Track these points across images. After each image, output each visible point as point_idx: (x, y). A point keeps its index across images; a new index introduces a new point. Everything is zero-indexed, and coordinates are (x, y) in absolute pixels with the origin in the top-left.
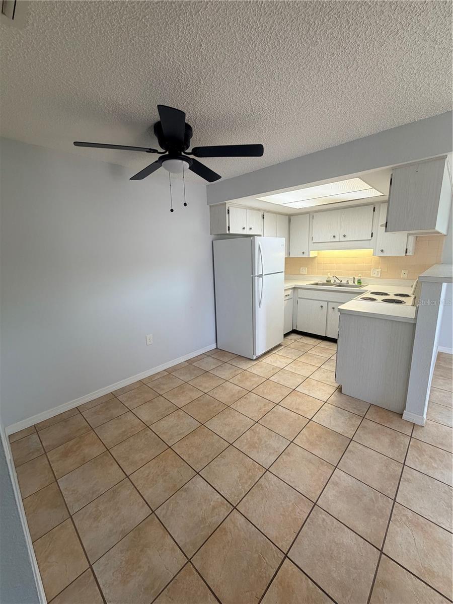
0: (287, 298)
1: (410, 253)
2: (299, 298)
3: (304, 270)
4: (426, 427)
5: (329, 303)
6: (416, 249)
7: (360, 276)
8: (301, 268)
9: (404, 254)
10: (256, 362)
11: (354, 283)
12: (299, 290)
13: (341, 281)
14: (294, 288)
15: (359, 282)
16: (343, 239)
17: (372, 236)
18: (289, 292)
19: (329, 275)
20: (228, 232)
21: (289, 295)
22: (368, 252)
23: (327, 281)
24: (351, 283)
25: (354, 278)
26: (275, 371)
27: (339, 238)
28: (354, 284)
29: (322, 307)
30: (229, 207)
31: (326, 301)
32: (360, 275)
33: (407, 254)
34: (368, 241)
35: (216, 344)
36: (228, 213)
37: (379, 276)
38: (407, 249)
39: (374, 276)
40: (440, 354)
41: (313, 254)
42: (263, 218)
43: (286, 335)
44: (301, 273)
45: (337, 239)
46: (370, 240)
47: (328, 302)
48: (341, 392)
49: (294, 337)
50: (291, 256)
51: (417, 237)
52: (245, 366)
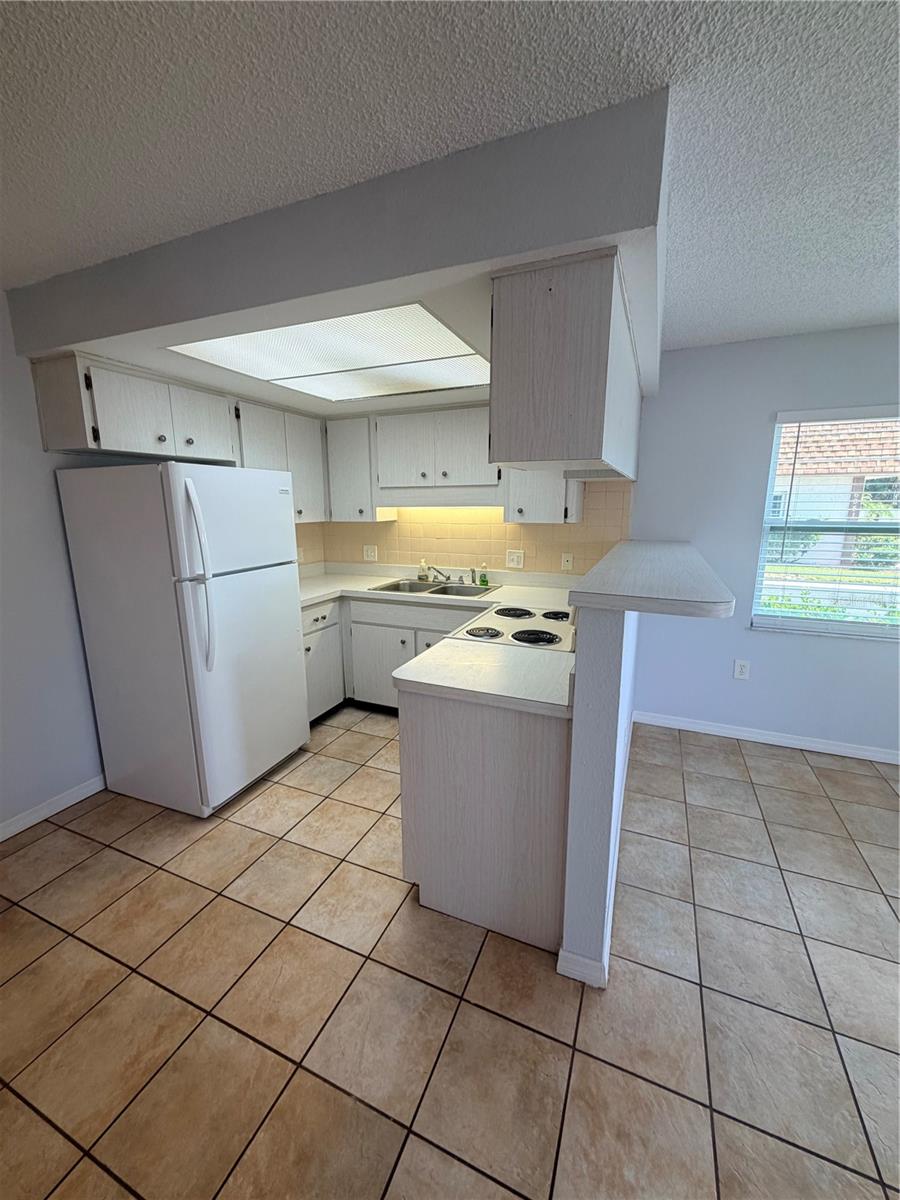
0: (320, 625)
1: (571, 519)
2: (354, 622)
3: (372, 553)
4: (609, 991)
5: (420, 633)
6: (584, 510)
7: (485, 567)
8: (365, 547)
9: (561, 520)
10: (210, 827)
11: (474, 581)
12: (352, 602)
13: (448, 578)
14: (342, 599)
15: (484, 581)
16: (441, 481)
17: (499, 478)
18: (326, 610)
19: (423, 564)
20: (92, 445)
21: (324, 618)
22: (496, 513)
23: (420, 578)
24: (468, 582)
25: (473, 571)
26: (256, 853)
27: (434, 479)
28: (473, 585)
29: (403, 642)
30: (88, 369)
31: (413, 629)
32: (484, 564)
33: (568, 520)
34: (493, 489)
35: (102, 776)
36: (89, 385)
37: (521, 566)
38: (566, 510)
39: (512, 565)
40: (637, 728)
41: (383, 514)
42: (238, 416)
43: (315, 724)
44: (366, 558)
45: (428, 482)
46: (497, 485)
47: (416, 630)
48: (416, 899)
49: (349, 717)
50: (333, 520)
51: (585, 483)
52: (164, 849)
